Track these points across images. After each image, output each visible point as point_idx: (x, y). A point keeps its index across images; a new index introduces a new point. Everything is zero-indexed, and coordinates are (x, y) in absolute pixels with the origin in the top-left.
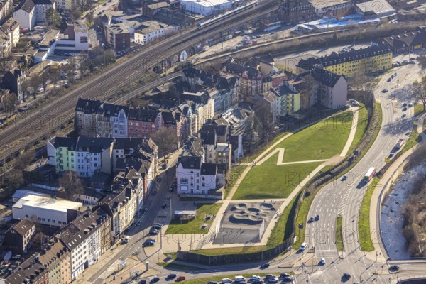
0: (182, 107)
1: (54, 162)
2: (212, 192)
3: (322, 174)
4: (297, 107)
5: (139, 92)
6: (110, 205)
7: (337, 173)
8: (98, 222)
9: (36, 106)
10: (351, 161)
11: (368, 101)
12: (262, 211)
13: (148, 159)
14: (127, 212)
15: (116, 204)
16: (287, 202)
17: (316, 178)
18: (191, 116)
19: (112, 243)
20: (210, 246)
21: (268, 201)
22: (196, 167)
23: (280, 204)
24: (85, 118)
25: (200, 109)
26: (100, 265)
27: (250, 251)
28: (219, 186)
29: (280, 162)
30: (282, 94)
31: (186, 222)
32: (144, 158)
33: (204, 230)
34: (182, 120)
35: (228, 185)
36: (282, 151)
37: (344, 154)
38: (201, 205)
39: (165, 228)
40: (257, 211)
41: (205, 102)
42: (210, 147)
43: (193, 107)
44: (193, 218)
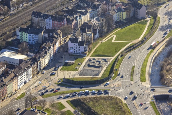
0: (75, 16)
1: (19, 38)
2: (83, 53)
3: (129, 47)
4: (124, 17)
5: (60, 8)
6: (37, 58)
7: (136, 47)
8: (31, 65)
9: (17, 13)
10: (143, 42)
11: (155, 16)
12: (102, 62)
13: (57, 38)
14: (45, 61)
15: (39, 58)
16: (113, 58)
17: (127, 49)
18: (79, 20)
19: (38, 74)
20: (77, 76)
21: (105, 58)
22: (77, 42)
23: (110, 59)
24: (35, 19)
25: (83, 17)
26: (31, 83)
27: (94, 79)
28: (86, 51)
29: (113, 41)
30: (118, 12)
31: (70, 65)
32: (55, 38)
33: (76, 69)
34: (75, 22)
35: (90, 50)
36: (115, 36)
37: (140, 39)
38: (78, 58)
39: (61, 68)
40: (100, 62)
41: (86, 14)
42: (84, 34)
43: (80, 16)
44: (73, 64)
